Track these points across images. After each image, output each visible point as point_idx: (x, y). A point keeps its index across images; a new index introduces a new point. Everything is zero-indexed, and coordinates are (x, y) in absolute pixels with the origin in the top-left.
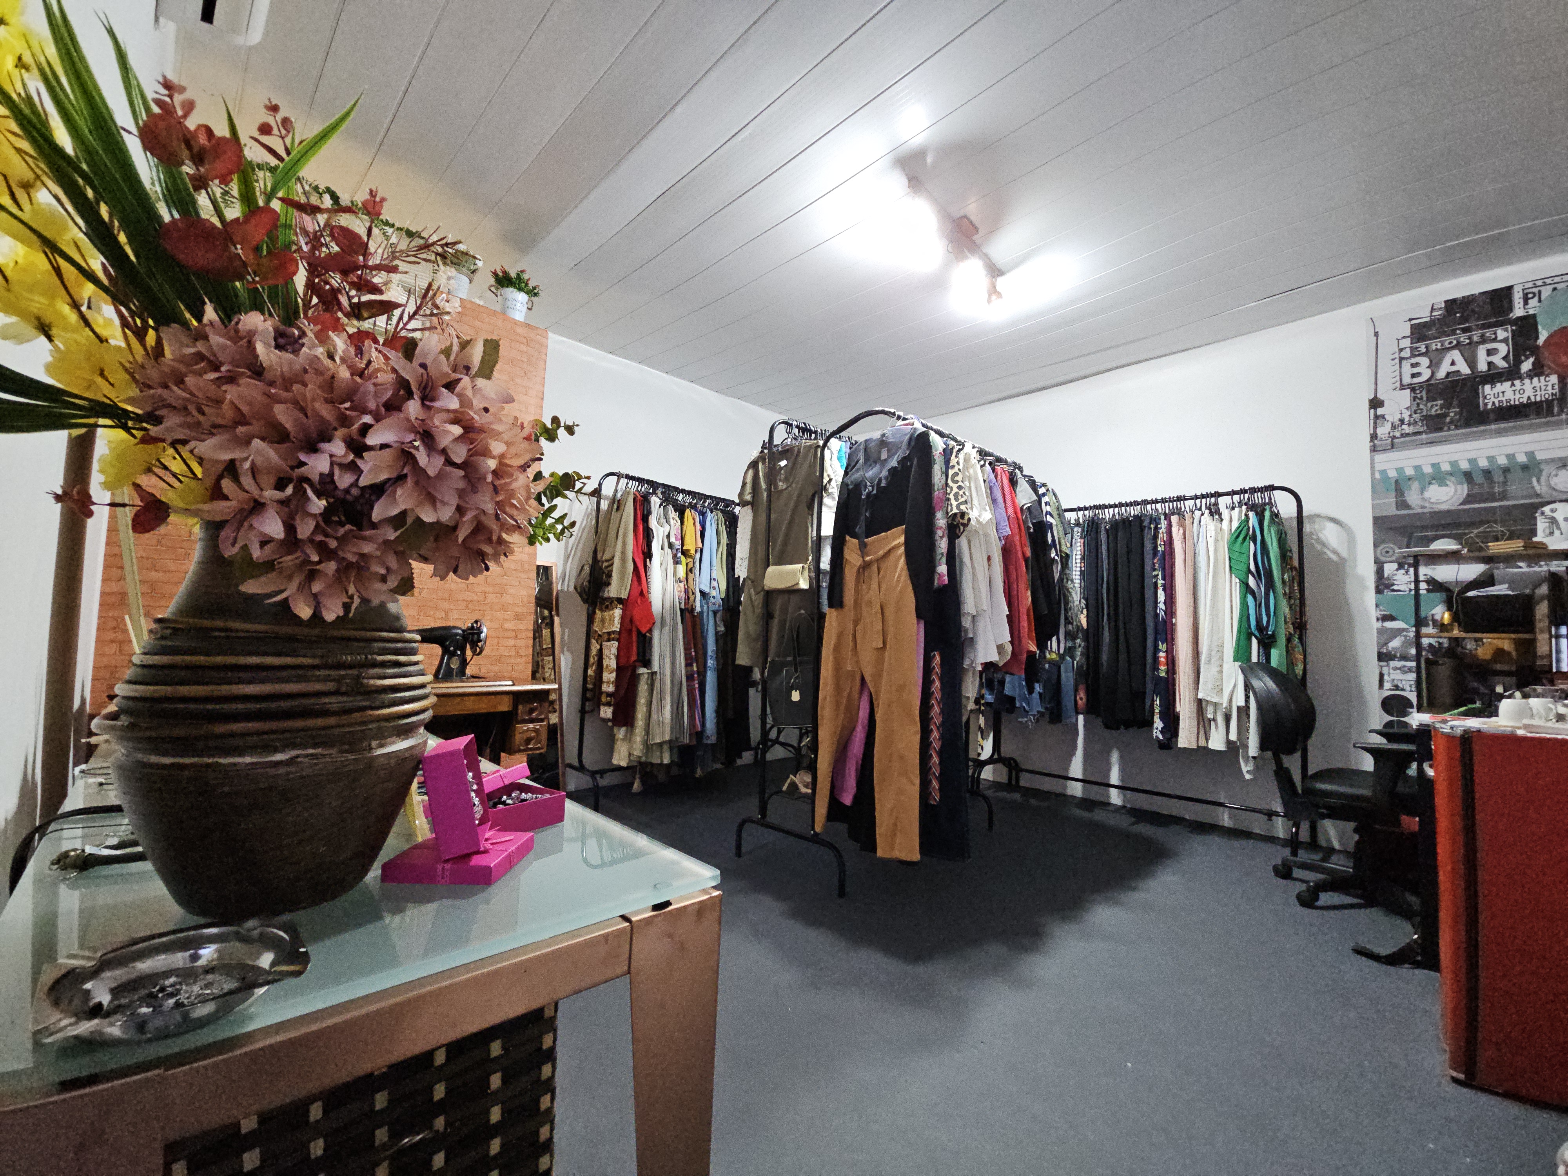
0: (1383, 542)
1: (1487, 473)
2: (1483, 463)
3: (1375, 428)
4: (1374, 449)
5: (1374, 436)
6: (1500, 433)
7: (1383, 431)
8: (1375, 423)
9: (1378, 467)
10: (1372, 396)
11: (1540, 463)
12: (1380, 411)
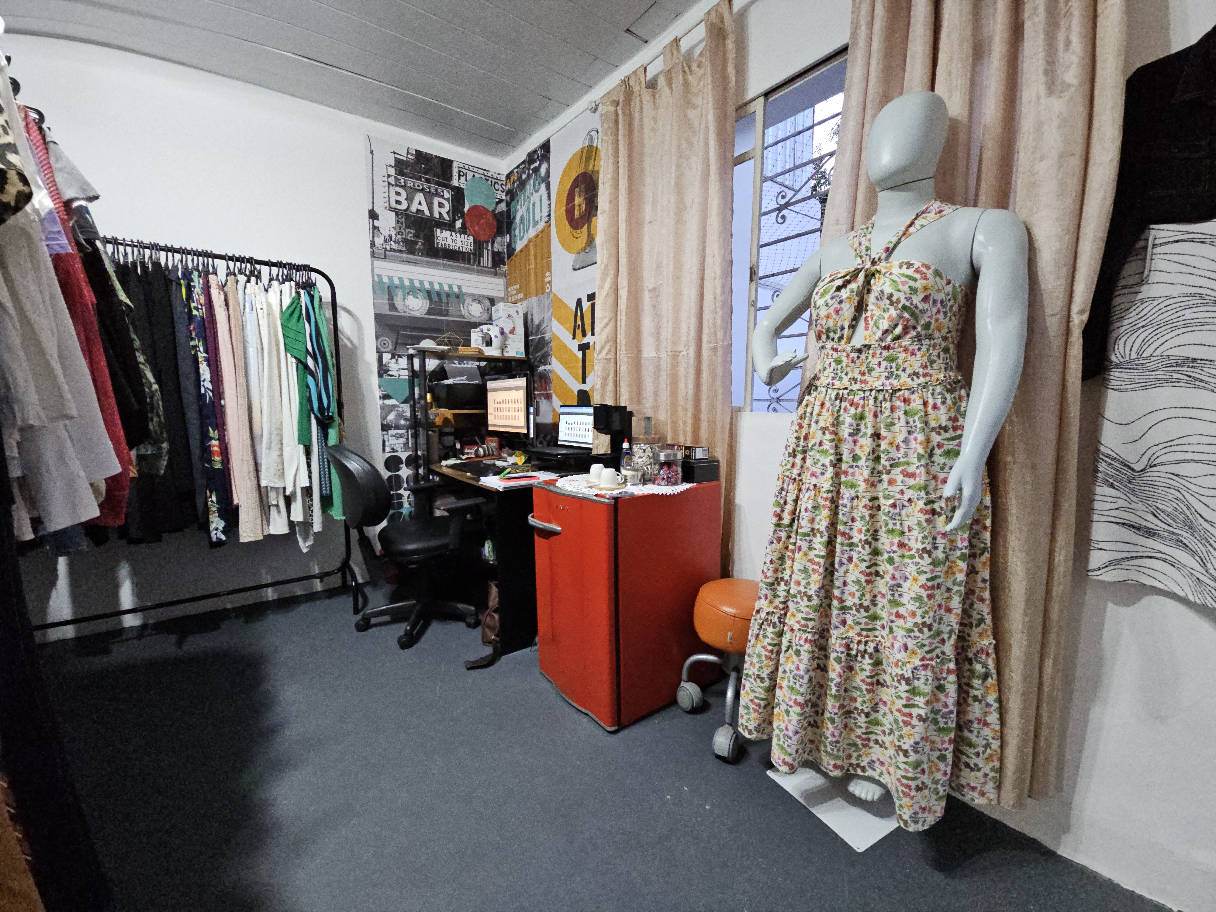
0: (382, 335)
1: (438, 294)
2: (437, 287)
3: (373, 237)
4: (373, 255)
5: (373, 244)
6: (445, 267)
7: (379, 241)
8: (373, 233)
9: (377, 271)
10: (370, 208)
11: (465, 294)
12: (376, 223)
